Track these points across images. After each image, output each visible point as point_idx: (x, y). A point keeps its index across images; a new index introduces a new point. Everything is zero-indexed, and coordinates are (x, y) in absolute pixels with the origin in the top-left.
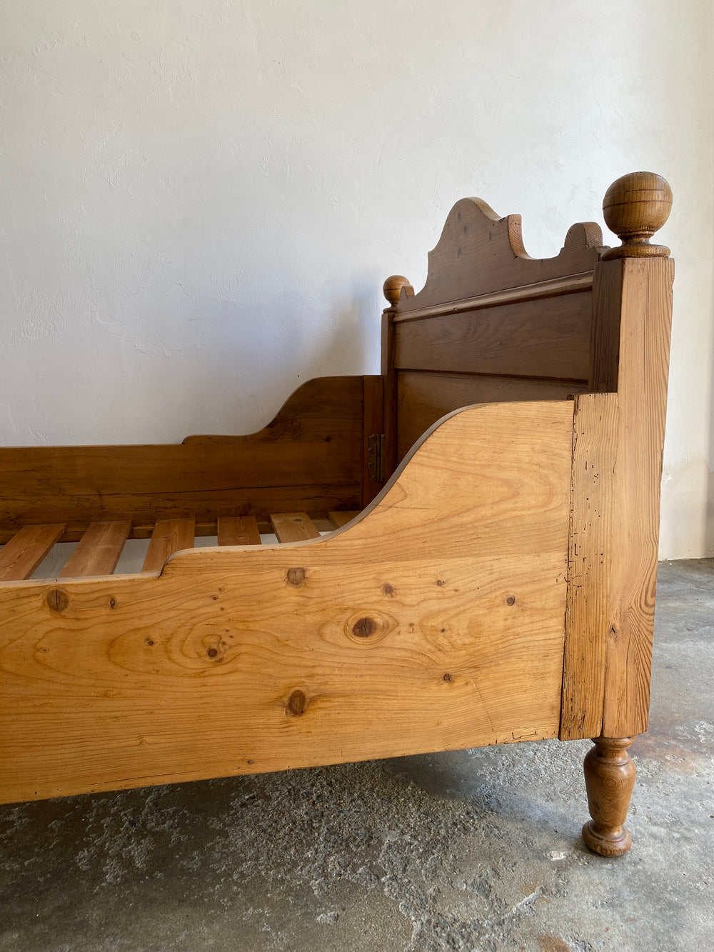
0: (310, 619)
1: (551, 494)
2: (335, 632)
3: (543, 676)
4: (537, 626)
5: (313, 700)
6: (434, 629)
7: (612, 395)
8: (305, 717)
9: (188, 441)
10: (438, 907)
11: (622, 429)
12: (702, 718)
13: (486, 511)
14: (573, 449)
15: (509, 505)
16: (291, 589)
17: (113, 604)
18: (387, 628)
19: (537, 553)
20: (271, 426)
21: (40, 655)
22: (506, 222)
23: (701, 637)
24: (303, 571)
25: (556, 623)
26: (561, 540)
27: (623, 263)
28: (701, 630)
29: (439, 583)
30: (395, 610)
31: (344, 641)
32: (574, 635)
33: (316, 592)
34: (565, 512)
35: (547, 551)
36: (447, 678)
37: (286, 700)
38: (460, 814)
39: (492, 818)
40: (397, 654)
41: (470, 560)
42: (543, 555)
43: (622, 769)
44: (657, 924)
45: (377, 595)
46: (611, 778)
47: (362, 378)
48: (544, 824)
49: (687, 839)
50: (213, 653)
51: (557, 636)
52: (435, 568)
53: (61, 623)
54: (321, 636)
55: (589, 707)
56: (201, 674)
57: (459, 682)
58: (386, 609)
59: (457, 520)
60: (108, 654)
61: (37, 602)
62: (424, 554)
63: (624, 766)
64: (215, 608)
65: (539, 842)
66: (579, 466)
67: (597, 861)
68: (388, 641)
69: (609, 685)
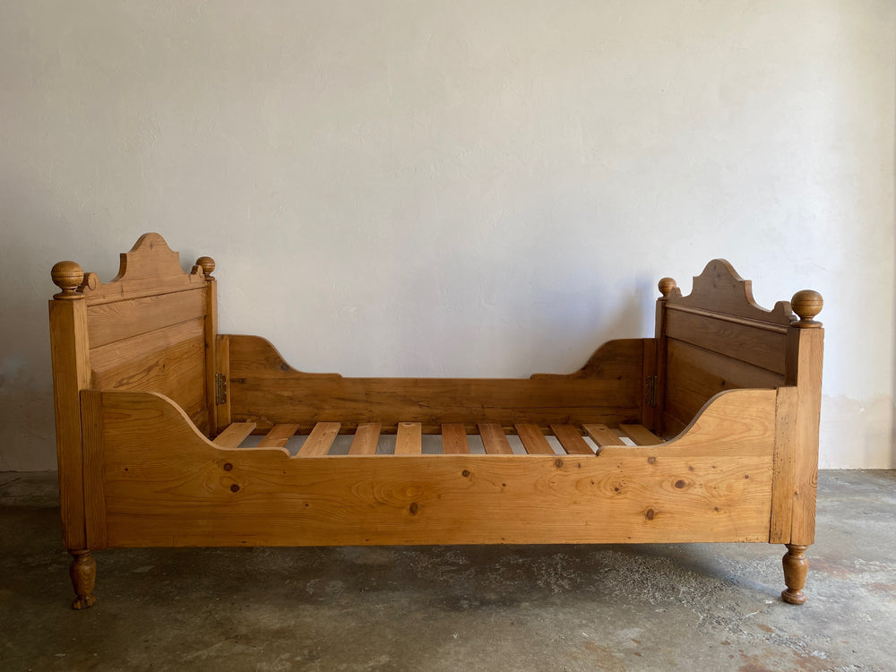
0: (657, 478)
1: (766, 430)
2: (667, 485)
3: (761, 512)
4: (758, 489)
5: (657, 514)
6: (711, 487)
7: (794, 388)
8: (654, 520)
9: (534, 377)
10: (711, 612)
11: (800, 403)
12: (859, 557)
13: (736, 437)
14: (776, 411)
15: (746, 434)
16: (650, 466)
17: (579, 466)
18: (690, 485)
19: (760, 456)
20: (584, 369)
21: (551, 484)
22: (743, 283)
23: (873, 518)
24: (655, 458)
25: (768, 488)
26: (770, 450)
27: (799, 331)
28: (874, 514)
29: (714, 467)
30: (694, 477)
31: (671, 489)
32: (776, 494)
33: (660, 468)
34: (772, 439)
35: (764, 455)
36: (716, 509)
37: (646, 512)
38: (718, 584)
39: (733, 586)
40: (694, 497)
41: (729, 458)
42: (763, 458)
43: (802, 561)
44: (815, 627)
45: (686, 471)
46: (796, 565)
47: (643, 340)
48: (762, 591)
49: (836, 602)
50: (617, 490)
51: (768, 495)
52: (711, 460)
53: (559, 472)
54: (661, 486)
55: (784, 529)
56: (612, 498)
57: (722, 512)
58: (690, 477)
59: (722, 440)
60: (576, 487)
61: (552, 463)
62: (708, 454)
63: (802, 560)
64: (618, 471)
65: (759, 597)
66: (779, 418)
67: (789, 605)
68: (690, 491)
69: (794, 520)
